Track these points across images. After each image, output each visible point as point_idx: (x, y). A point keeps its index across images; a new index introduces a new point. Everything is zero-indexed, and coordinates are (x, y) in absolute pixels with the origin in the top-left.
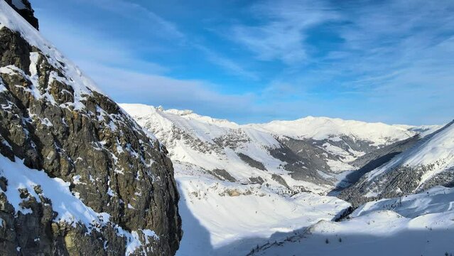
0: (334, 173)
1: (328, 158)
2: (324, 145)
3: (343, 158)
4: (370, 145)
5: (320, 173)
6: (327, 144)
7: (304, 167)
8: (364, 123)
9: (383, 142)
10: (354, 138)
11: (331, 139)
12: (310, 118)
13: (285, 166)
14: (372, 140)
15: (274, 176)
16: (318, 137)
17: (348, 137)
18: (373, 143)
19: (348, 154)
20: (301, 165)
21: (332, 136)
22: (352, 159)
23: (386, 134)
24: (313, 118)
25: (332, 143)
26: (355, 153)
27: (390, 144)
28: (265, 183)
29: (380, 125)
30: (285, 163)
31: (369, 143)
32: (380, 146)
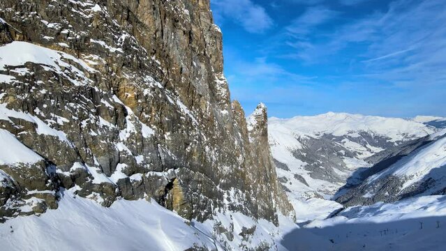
0: (349, 169)
1: (345, 156)
2: (343, 141)
3: (360, 154)
4: (387, 141)
5: (336, 171)
6: (346, 140)
7: (321, 167)
8: (384, 118)
9: (401, 138)
10: (372, 134)
11: (350, 135)
12: (330, 114)
13: (305, 167)
14: (390, 137)
15: (296, 176)
16: (338, 134)
17: (366, 133)
18: (391, 139)
19: (365, 149)
20: (319, 165)
21: (351, 132)
22: (369, 154)
23: (404, 130)
24: (333, 114)
25: (351, 139)
26: (373, 148)
27: (406, 140)
28: (289, 182)
29: (399, 120)
30: (306, 163)
31: (387, 138)
32: (398, 142)
